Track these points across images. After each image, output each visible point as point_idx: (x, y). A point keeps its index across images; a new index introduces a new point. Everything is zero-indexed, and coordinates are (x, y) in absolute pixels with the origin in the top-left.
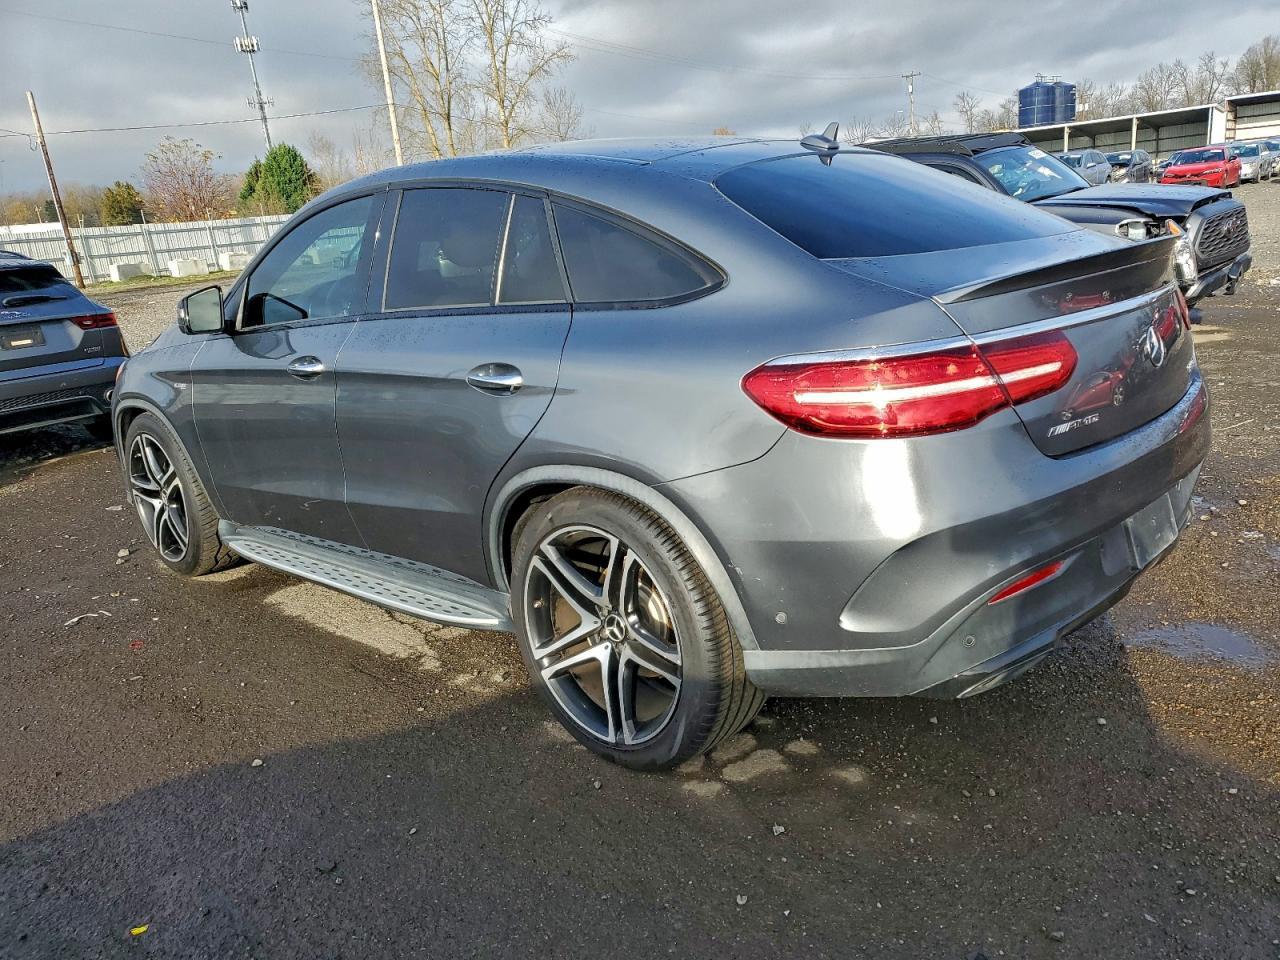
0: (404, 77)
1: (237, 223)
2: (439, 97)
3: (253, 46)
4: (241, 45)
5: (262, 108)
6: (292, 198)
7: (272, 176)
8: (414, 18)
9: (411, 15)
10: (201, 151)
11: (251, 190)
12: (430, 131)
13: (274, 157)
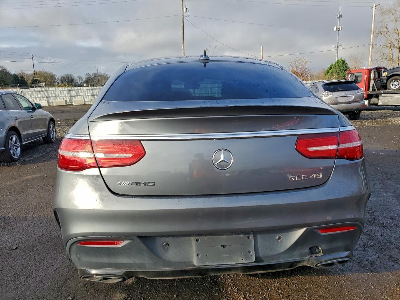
0: (386, 35)
1: (310, 82)
2: (397, 41)
3: (340, 29)
4: (336, 29)
5: (338, 47)
6: (340, 75)
7: (335, 68)
8: (394, 14)
9: (393, 13)
10: (305, 61)
11: (328, 72)
12: (391, 53)
13: (337, 62)
